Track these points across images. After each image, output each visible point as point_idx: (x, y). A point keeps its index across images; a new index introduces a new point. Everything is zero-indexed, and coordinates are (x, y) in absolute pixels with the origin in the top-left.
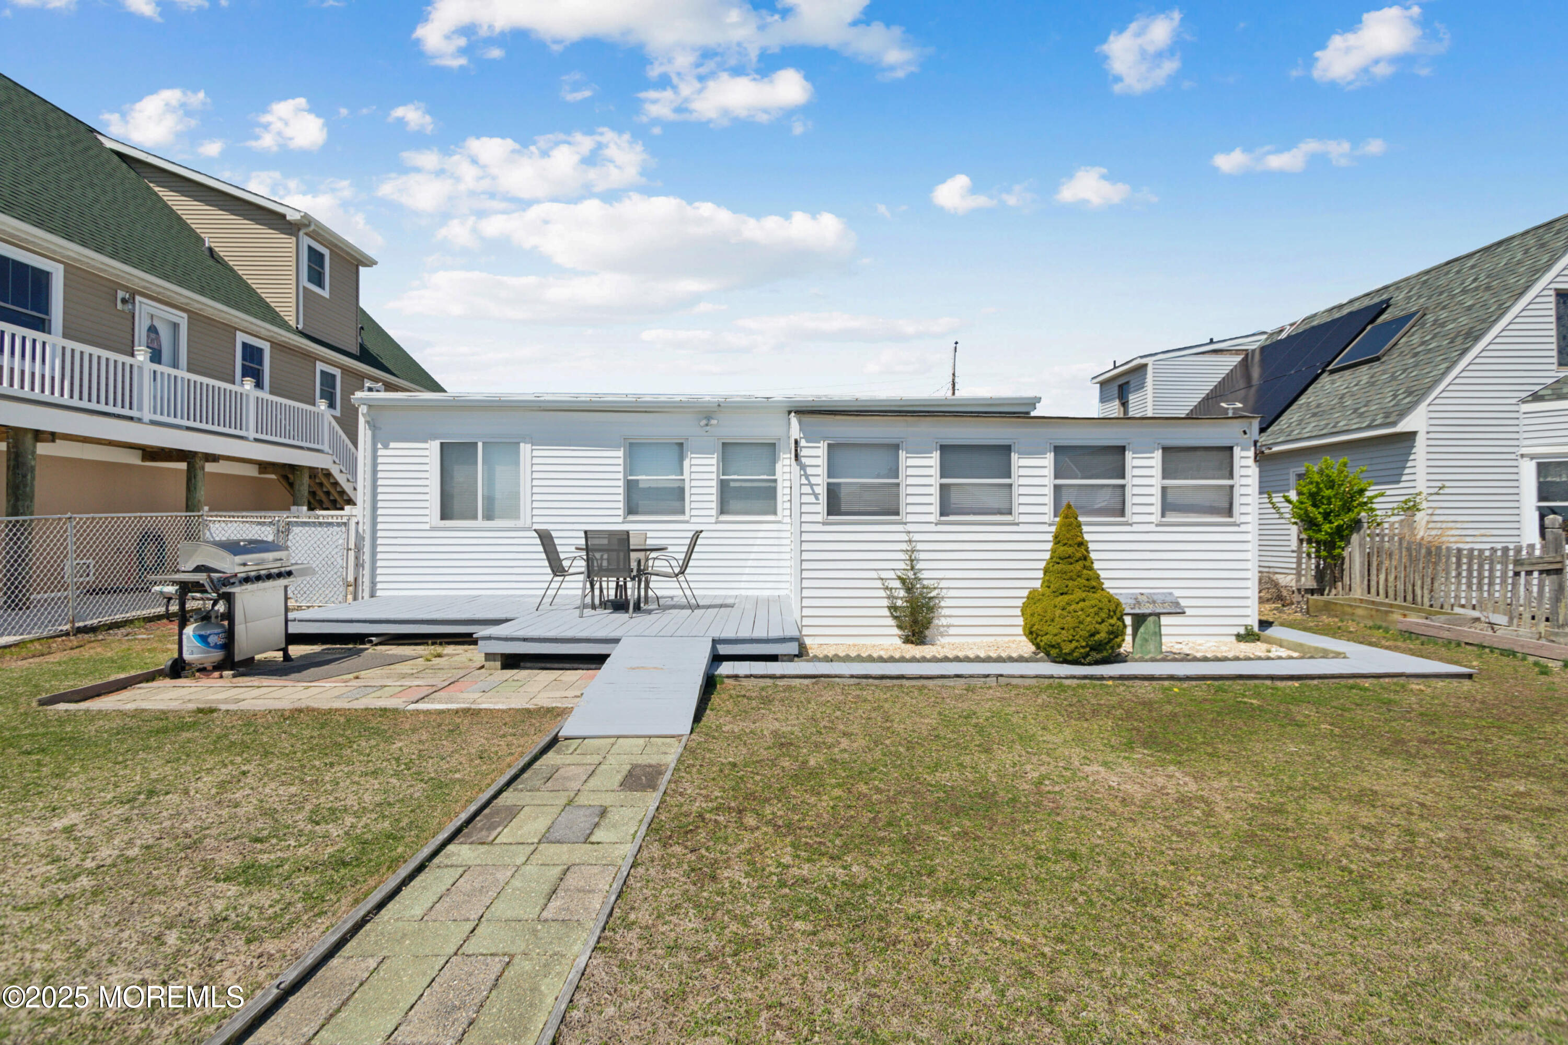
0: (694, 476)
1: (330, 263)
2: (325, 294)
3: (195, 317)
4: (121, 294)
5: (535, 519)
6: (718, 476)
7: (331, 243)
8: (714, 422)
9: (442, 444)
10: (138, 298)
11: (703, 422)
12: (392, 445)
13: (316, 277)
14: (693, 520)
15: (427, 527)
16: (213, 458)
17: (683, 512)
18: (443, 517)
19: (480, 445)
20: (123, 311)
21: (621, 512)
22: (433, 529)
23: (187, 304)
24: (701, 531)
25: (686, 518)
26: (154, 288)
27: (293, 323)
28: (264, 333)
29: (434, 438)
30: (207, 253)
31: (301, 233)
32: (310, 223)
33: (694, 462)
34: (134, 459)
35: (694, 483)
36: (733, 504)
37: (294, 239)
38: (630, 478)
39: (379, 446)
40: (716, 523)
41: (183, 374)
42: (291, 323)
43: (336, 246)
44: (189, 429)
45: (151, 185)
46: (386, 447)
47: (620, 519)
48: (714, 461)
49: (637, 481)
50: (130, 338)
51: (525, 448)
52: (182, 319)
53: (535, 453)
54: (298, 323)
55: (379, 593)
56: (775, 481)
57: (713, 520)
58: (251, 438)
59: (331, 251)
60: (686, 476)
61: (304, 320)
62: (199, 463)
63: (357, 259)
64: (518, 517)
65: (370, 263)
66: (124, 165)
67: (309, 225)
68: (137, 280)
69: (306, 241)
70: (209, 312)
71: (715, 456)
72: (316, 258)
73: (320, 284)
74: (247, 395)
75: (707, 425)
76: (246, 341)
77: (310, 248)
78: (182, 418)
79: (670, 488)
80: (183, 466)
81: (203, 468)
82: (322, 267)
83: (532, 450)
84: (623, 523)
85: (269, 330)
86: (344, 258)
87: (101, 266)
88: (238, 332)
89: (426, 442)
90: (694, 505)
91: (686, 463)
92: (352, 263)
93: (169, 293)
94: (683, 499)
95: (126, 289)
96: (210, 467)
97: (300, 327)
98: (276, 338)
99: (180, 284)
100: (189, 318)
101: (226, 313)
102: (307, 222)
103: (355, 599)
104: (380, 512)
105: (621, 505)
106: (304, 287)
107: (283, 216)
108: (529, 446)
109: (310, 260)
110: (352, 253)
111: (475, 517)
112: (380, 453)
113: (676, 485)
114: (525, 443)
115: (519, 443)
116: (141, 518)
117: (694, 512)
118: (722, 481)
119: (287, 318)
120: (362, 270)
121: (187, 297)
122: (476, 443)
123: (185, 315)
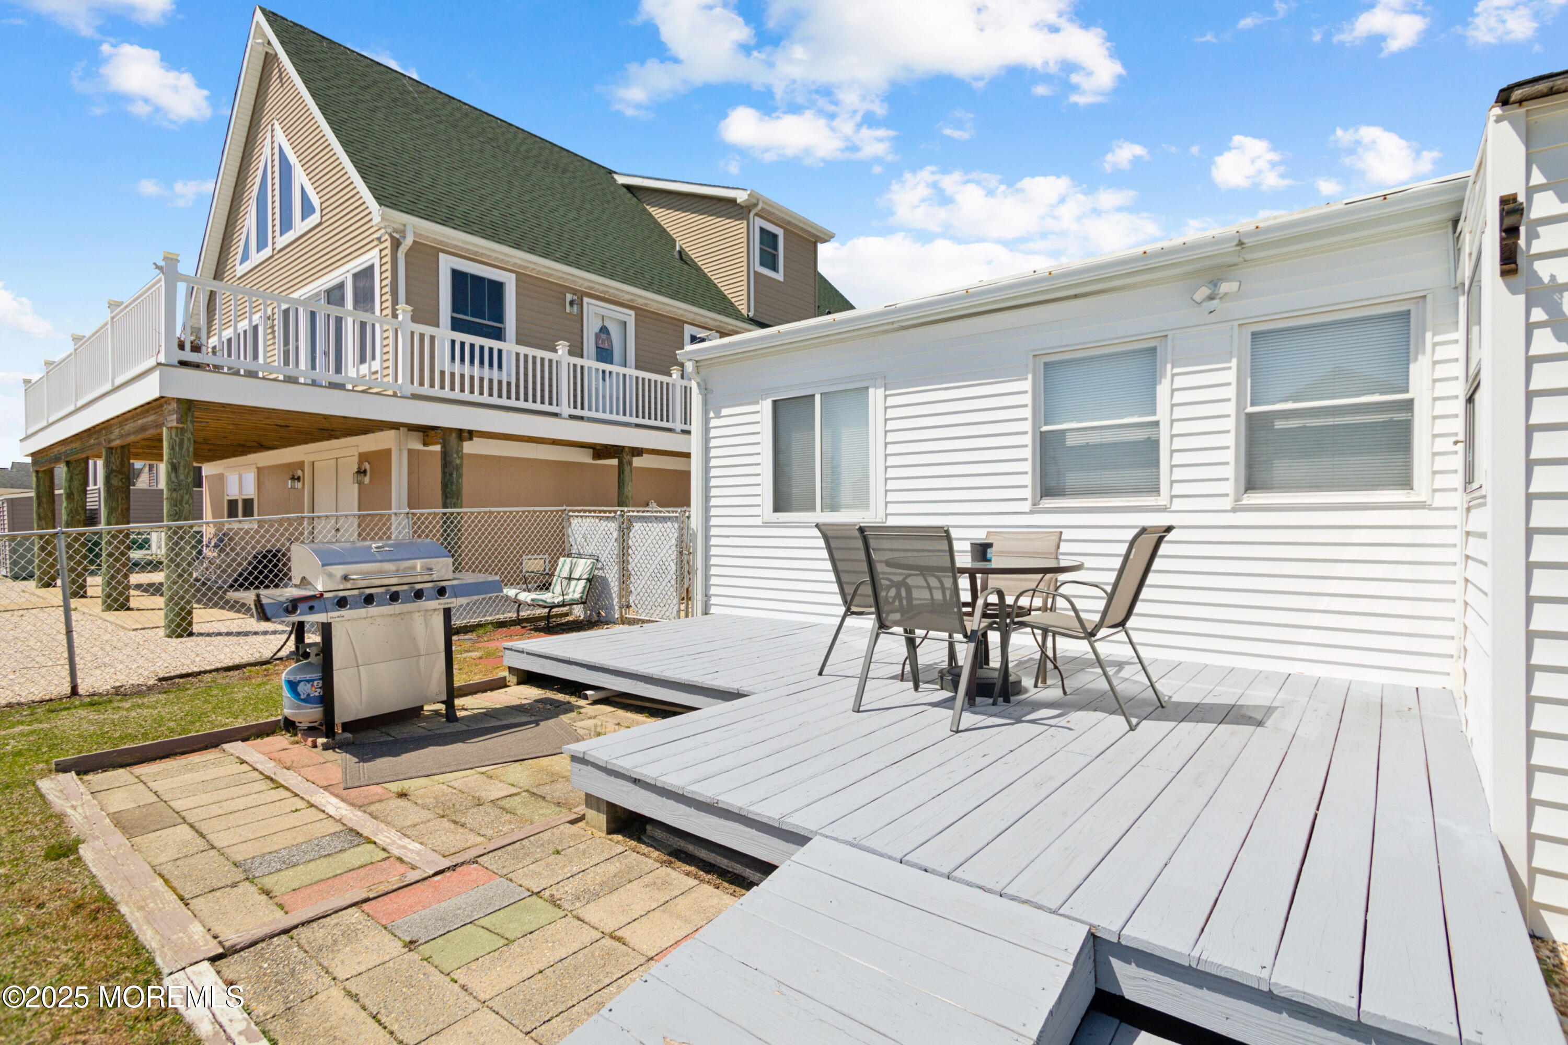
0: (1179, 413)
1: (785, 243)
2: (779, 276)
3: (642, 314)
4: (569, 297)
5: (891, 509)
6: (1240, 406)
7: (784, 220)
8: (1224, 287)
9: (775, 403)
10: (586, 300)
11: (1205, 291)
12: (725, 412)
13: (769, 261)
14: (1178, 504)
15: (758, 521)
16: (638, 452)
17: (1155, 490)
18: (777, 508)
19: (818, 398)
20: (570, 314)
21: (1027, 493)
22: (766, 525)
23: (632, 300)
24: (1169, 529)
25: (1163, 500)
26: (597, 287)
27: (744, 312)
28: (711, 324)
29: (763, 397)
30: (677, 256)
31: (752, 215)
32: (758, 201)
33: (1179, 382)
34: (585, 457)
35: (1179, 428)
36: (1282, 468)
37: (745, 222)
38: (1045, 428)
39: (712, 415)
40: (1234, 510)
41: (631, 372)
42: (743, 311)
43: (789, 223)
44: (638, 426)
45: (648, 207)
46: (718, 416)
47: (1026, 506)
48: (1231, 376)
49: (1063, 432)
50: (580, 339)
51: (876, 395)
52: (630, 317)
53: (891, 401)
54: (749, 311)
55: (713, 610)
56: (1408, 405)
57: (1227, 503)
58: (678, 430)
59: (786, 230)
60: (1162, 414)
61: (755, 306)
62: (627, 458)
63: (814, 235)
64: (867, 506)
65: (826, 238)
66: (629, 195)
67: (756, 205)
68: (581, 282)
69: (760, 222)
70: (653, 307)
71: (1234, 363)
72: (769, 239)
73: (774, 268)
74: (673, 385)
75: (1211, 298)
76: (694, 334)
77: (762, 230)
78: (631, 415)
79: (1127, 443)
80: (615, 462)
81: (630, 463)
82: (775, 248)
83: (886, 396)
84: (1031, 512)
85: (715, 320)
86: (801, 237)
87: (545, 270)
88: (686, 325)
89: (757, 403)
90: (1178, 474)
91: (1163, 390)
92: (810, 241)
93: (612, 291)
94: (1156, 463)
95: (574, 291)
96: (637, 462)
97: (751, 314)
98: (722, 328)
99: (624, 281)
100: (636, 315)
101: (667, 305)
102: (755, 201)
103: (687, 616)
104: (713, 502)
105: (1027, 480)
106: (755, 272)
107: (733, 201)
108: (881, 392)
109: (762, 242)
110: (809, 229)
111: (812, 508)
112: (713, 423)
113: (1139, 435)
114: (876, 388)
115: (867, 388)
116: (492, 513)
117: (1178, 489)
118: (1250, 416)
119: (740, 308)
120: (821, 247)
121: (629, 293)
122: (814, 395)
123: (632, 313)
